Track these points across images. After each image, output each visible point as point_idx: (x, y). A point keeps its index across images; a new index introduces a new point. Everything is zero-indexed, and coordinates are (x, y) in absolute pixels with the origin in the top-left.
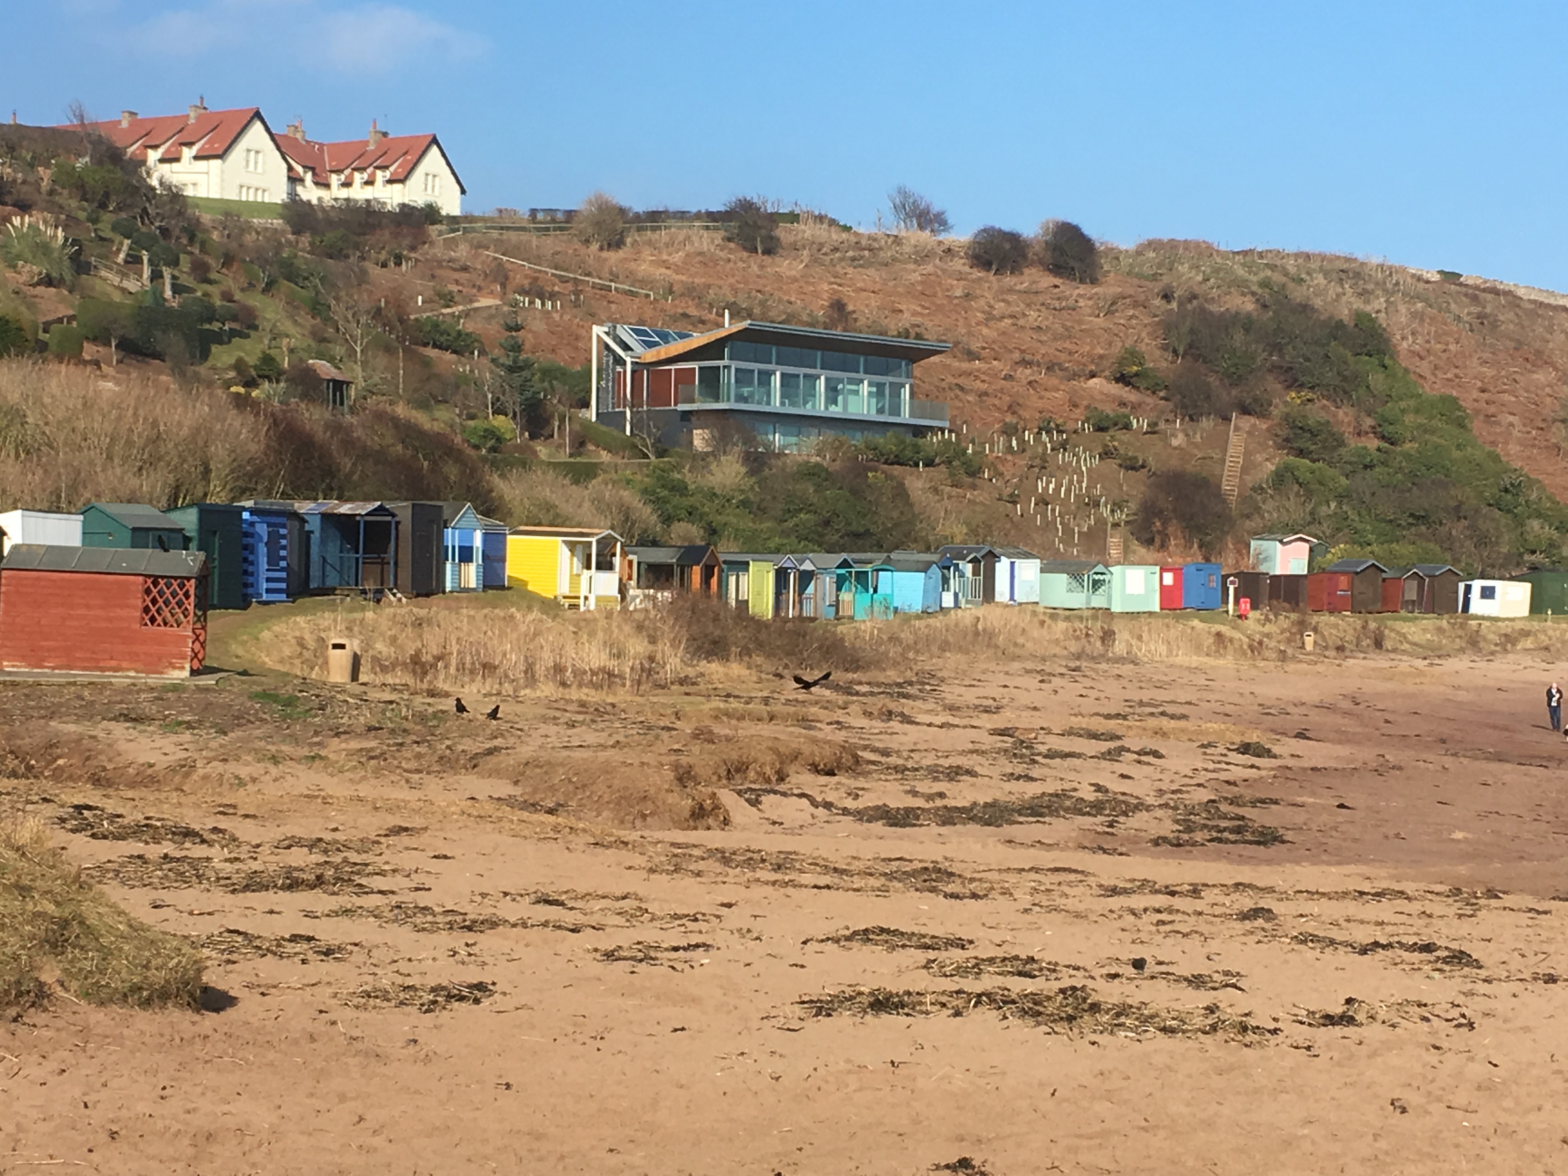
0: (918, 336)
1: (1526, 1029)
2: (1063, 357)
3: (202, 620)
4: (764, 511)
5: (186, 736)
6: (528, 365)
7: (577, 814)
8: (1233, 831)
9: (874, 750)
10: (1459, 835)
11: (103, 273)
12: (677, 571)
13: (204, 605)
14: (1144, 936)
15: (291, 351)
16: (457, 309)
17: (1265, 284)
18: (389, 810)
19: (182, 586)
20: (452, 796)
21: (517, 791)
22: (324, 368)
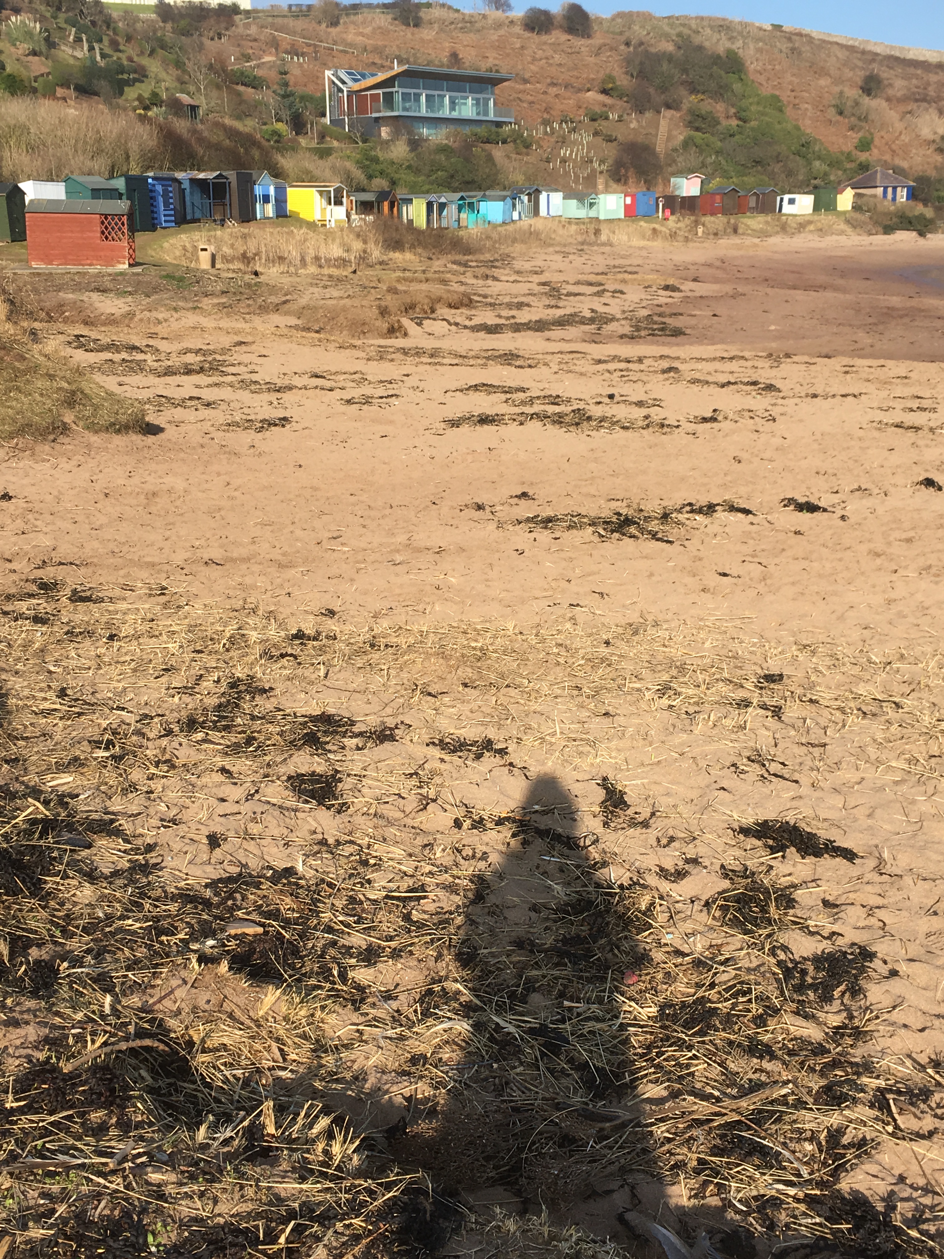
0: (497, 71)
1: (801, 421)
2: (573, 80)
3: (132, 237)
4: (419, 171)
5: (130, 299)
6: (292, 94)
7: (330, 332)
8: (660, 330)
9: (480, 295)
10: (773, 327)
11: (63, 48)
12: (376, 205)
13: (133, 230)
14: (614, 383)
15: (167, 89)
16: (252, 63)
17: (679, 35)
18: (235, 334)
19: (120, 220)
20: (268, 326)
21: (299, 322)
22: (185, 98)
